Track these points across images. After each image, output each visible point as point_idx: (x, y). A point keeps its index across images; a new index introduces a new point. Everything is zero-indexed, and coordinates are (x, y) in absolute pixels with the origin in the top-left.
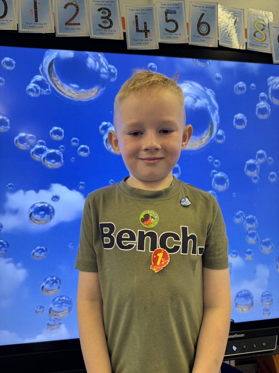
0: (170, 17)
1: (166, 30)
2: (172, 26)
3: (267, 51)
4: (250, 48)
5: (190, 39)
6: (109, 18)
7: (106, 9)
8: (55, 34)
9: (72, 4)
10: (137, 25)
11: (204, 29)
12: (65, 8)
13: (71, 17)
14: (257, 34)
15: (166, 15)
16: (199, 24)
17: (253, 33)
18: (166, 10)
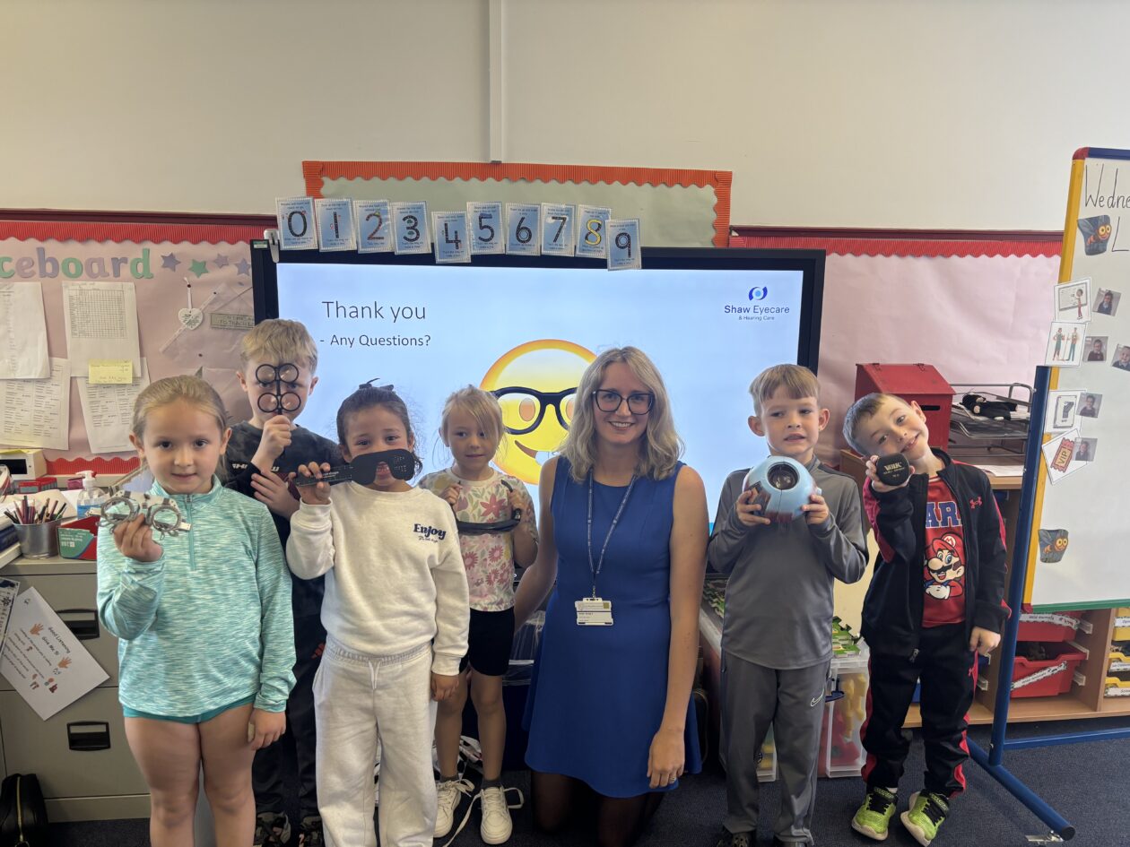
0: (485, 222)
1: (480, 238)
2: (487, 233)
3: (601, 256)
4: (579, 254)
5: (508, 247)
6: (416, 227)
7: (412, 217)
8: (357, 251)
9: (374, 215)
10: (447, 235)
11: (524, 235)
12: (367, 220)
13: (374, 230)
14: (589, 237)
15: (480, 221)
16: (519, 229)
17: (585, 235)
18: (482, 214)
